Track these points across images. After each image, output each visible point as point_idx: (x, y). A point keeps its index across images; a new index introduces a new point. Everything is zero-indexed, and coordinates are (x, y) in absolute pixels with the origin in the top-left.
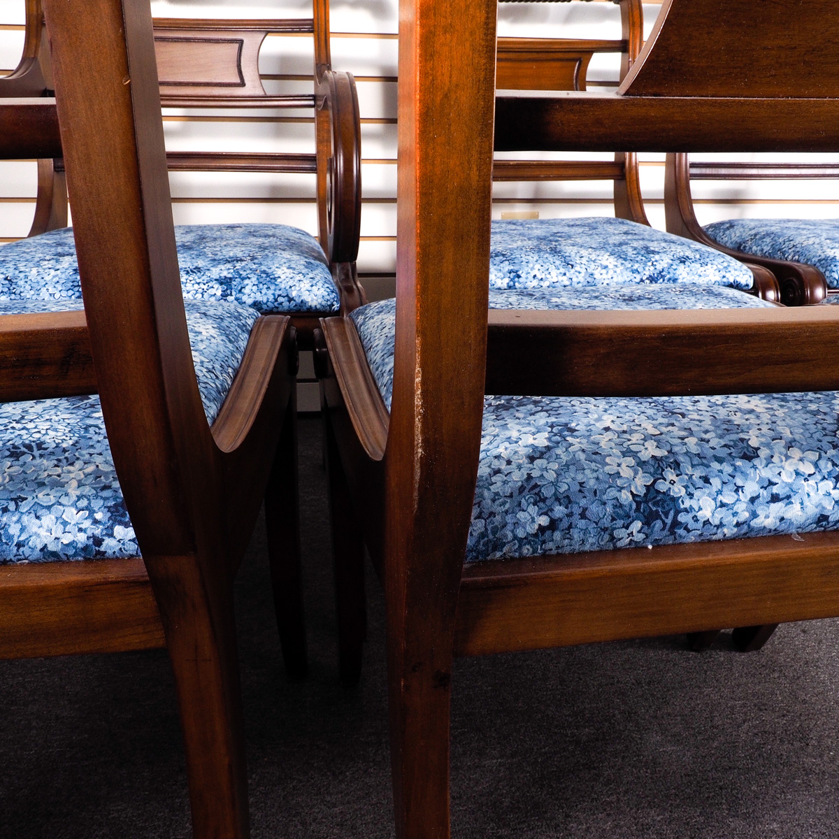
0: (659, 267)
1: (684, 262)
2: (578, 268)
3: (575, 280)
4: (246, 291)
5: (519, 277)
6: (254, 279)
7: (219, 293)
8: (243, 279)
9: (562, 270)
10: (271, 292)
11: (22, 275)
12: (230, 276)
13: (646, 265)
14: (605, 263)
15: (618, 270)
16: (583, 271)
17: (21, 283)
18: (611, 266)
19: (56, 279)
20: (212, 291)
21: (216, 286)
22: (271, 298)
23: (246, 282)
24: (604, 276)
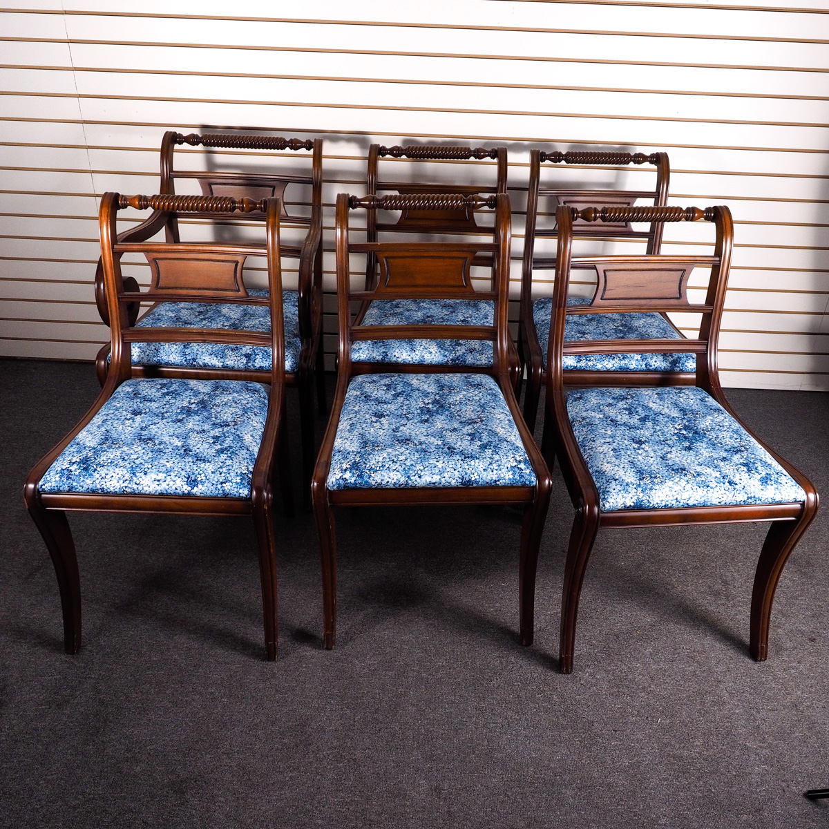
0: (458, 354)
1: (471, 352)
2: (417, 353)
3: (414, 358)
4: (257, 361)
5: (387, 355)
6: (261, 355)
7: (245, 362)
8: (256, 355)
9: (409, 353)
10: (267, 362)
11: (162, 347)
12: (250, 353)
13: (451, 353)
14: (431, 350)
15: (437, 355)
16: (419, 354)
17: (162, 352)
18: (434, 352)
19: (176, 351)
20: (242, 361)
21: (244, 358)
22: (267, 365)
23: (257, 356)
24: (429, 358)
